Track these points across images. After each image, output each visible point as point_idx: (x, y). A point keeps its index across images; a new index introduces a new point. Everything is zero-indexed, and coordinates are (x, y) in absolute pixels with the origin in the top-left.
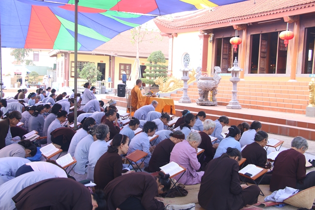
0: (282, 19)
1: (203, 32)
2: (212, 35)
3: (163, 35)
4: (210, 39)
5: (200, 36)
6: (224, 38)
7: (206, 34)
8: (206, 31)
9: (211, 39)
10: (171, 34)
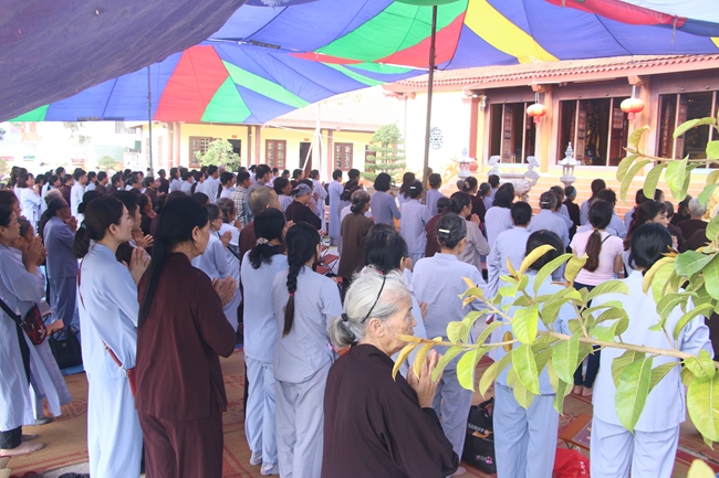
0: (626, 79)
1: (470, 93)
2: (484, 98)
3: (387, 95)
4: (482, 104)
5: (465, 100)
6: (506, 104)
7: (475, 96)
8: (475, 91)
9: (484, 105)
10: (402, 94)
